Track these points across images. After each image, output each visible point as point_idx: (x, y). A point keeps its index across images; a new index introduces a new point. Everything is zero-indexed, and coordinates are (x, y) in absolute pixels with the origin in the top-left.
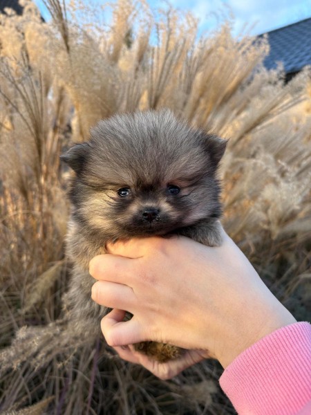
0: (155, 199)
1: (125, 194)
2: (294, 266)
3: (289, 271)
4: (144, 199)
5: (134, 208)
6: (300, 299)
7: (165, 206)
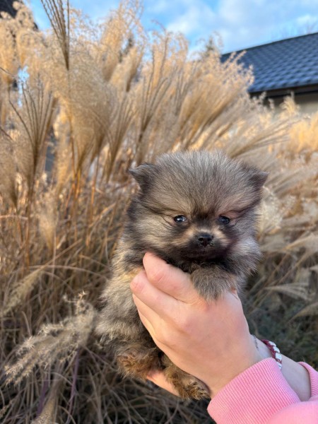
0: (209, 226)
1: (181, 221)
2: (263, 278)
3: (258, 283)
4: (200, 225)
5: (190, 233)
6: (267, 309)
7: (217, 233)
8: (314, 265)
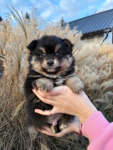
8: (107, 92)
